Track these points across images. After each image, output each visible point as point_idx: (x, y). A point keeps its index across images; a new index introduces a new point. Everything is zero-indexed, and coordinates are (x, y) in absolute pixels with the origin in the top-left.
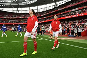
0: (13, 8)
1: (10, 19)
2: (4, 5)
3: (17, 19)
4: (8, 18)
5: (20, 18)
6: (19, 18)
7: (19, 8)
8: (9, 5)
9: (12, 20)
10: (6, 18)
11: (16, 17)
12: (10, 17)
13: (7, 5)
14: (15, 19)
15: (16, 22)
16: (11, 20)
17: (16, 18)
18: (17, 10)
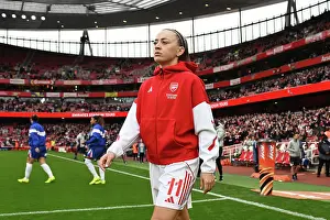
0: (58, 28)
1: (43, 89)
2: (14, 12)
3: (82, 88)
4: (36, 82)
5: (101, 82)
6: (94, 83)
7: (93, 27)
8: (38, 15)
9: (57, 94)
10: (21, 82)
11: (75, 78)
12: (45, 79)
13: (29, 14)
14: (70, 89)
15: (79, 107)
16: (49, 94)
17: (78, 82)
18: (84, 40)
